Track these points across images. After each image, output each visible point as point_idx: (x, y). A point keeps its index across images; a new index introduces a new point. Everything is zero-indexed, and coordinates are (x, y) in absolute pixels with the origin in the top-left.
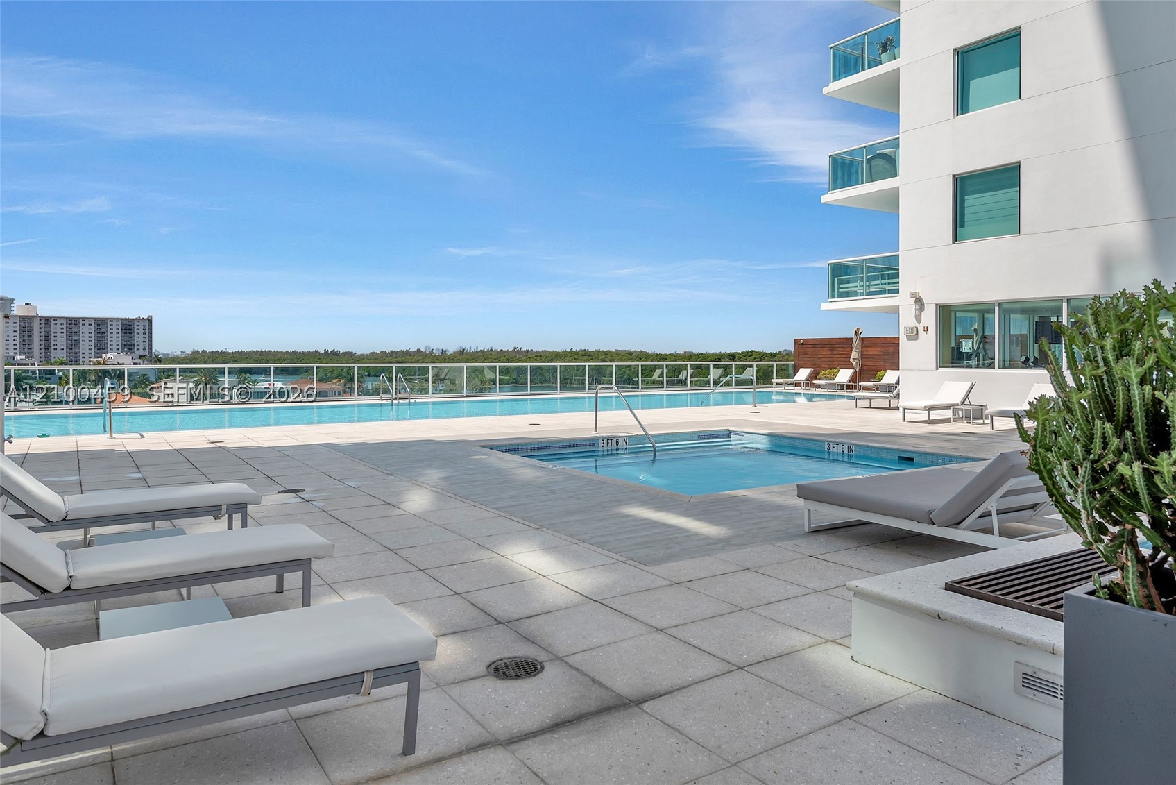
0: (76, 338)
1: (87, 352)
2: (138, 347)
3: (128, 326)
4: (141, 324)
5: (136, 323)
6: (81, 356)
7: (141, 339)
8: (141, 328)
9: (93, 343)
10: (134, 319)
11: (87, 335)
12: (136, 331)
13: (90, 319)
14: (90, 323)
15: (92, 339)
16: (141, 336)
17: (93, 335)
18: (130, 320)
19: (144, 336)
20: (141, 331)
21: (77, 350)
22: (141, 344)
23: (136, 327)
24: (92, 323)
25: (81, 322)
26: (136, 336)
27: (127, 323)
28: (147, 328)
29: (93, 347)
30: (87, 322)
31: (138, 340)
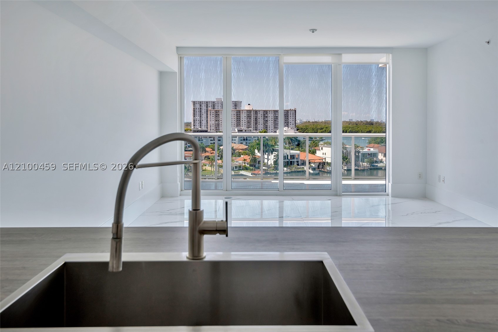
0: (266, 119)
1: (271, 125)
2: (291, 123)
3: (287, 113)
4: (292, 112)
5: (290, 112)
6: (269, 127)
7: (292, 120)
8: (292, 114)
9: (273, 121)
10: (289, 110)
11: (271, 118)
12: (290, 116)
13: (272, 111)
14: (272, 112)
15: (273, 120)
16: (292, 118)
17: (273, 118)
18: (287, 111)
19: (293, 118)
20: (292, 116)
21: (267, 125)
22: (292, 122)
23: (290, 114)
24: (273, 112)
25: (269, 112)
26: (290, 118)
27: (286, 112)
28: (294, 114)
29: (273, 123)
30: (271, 112)
31: (291, 120)
